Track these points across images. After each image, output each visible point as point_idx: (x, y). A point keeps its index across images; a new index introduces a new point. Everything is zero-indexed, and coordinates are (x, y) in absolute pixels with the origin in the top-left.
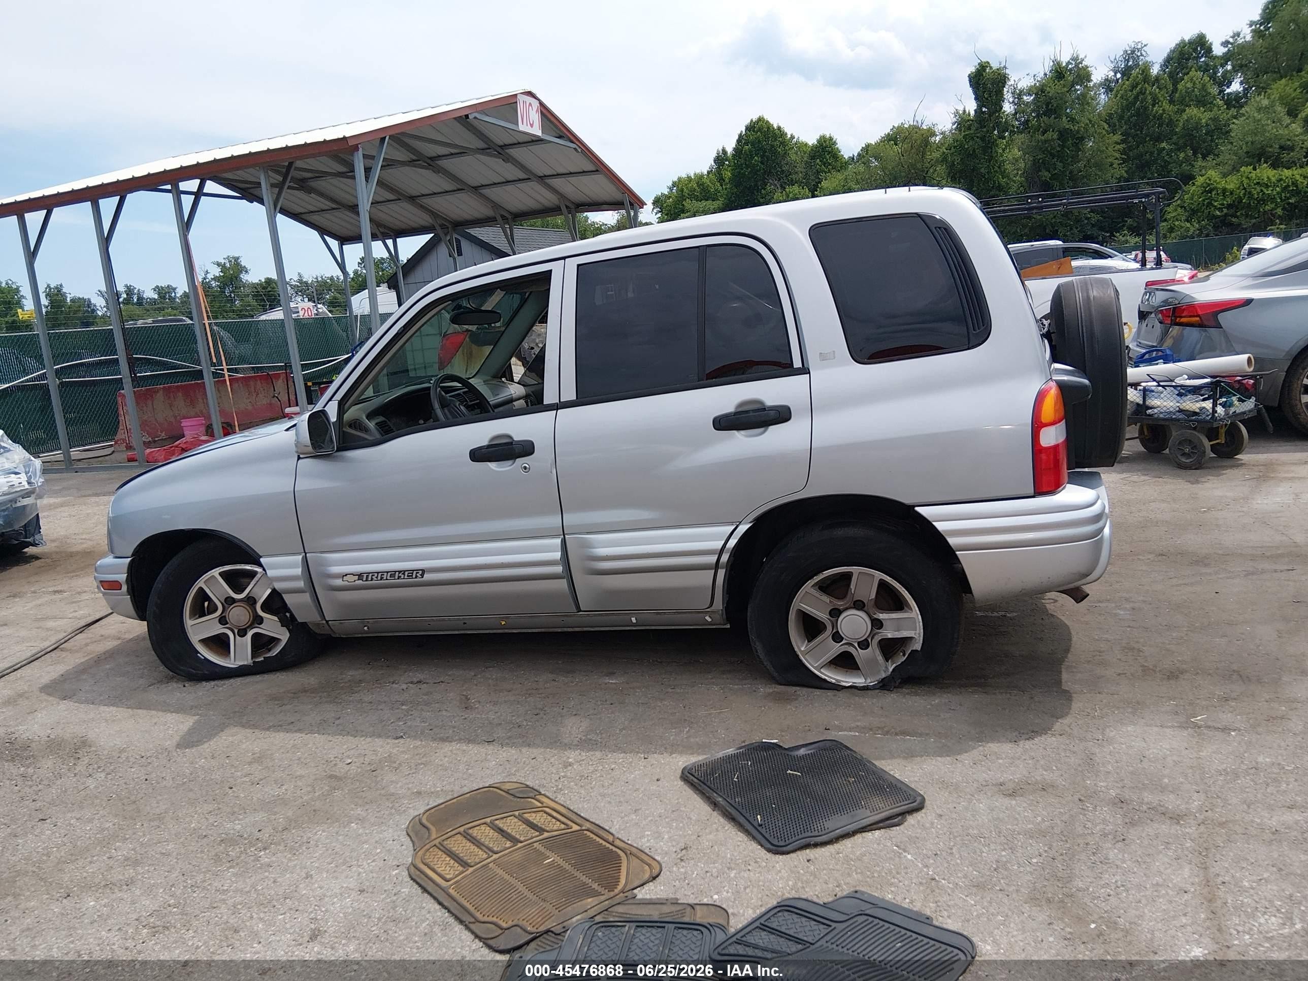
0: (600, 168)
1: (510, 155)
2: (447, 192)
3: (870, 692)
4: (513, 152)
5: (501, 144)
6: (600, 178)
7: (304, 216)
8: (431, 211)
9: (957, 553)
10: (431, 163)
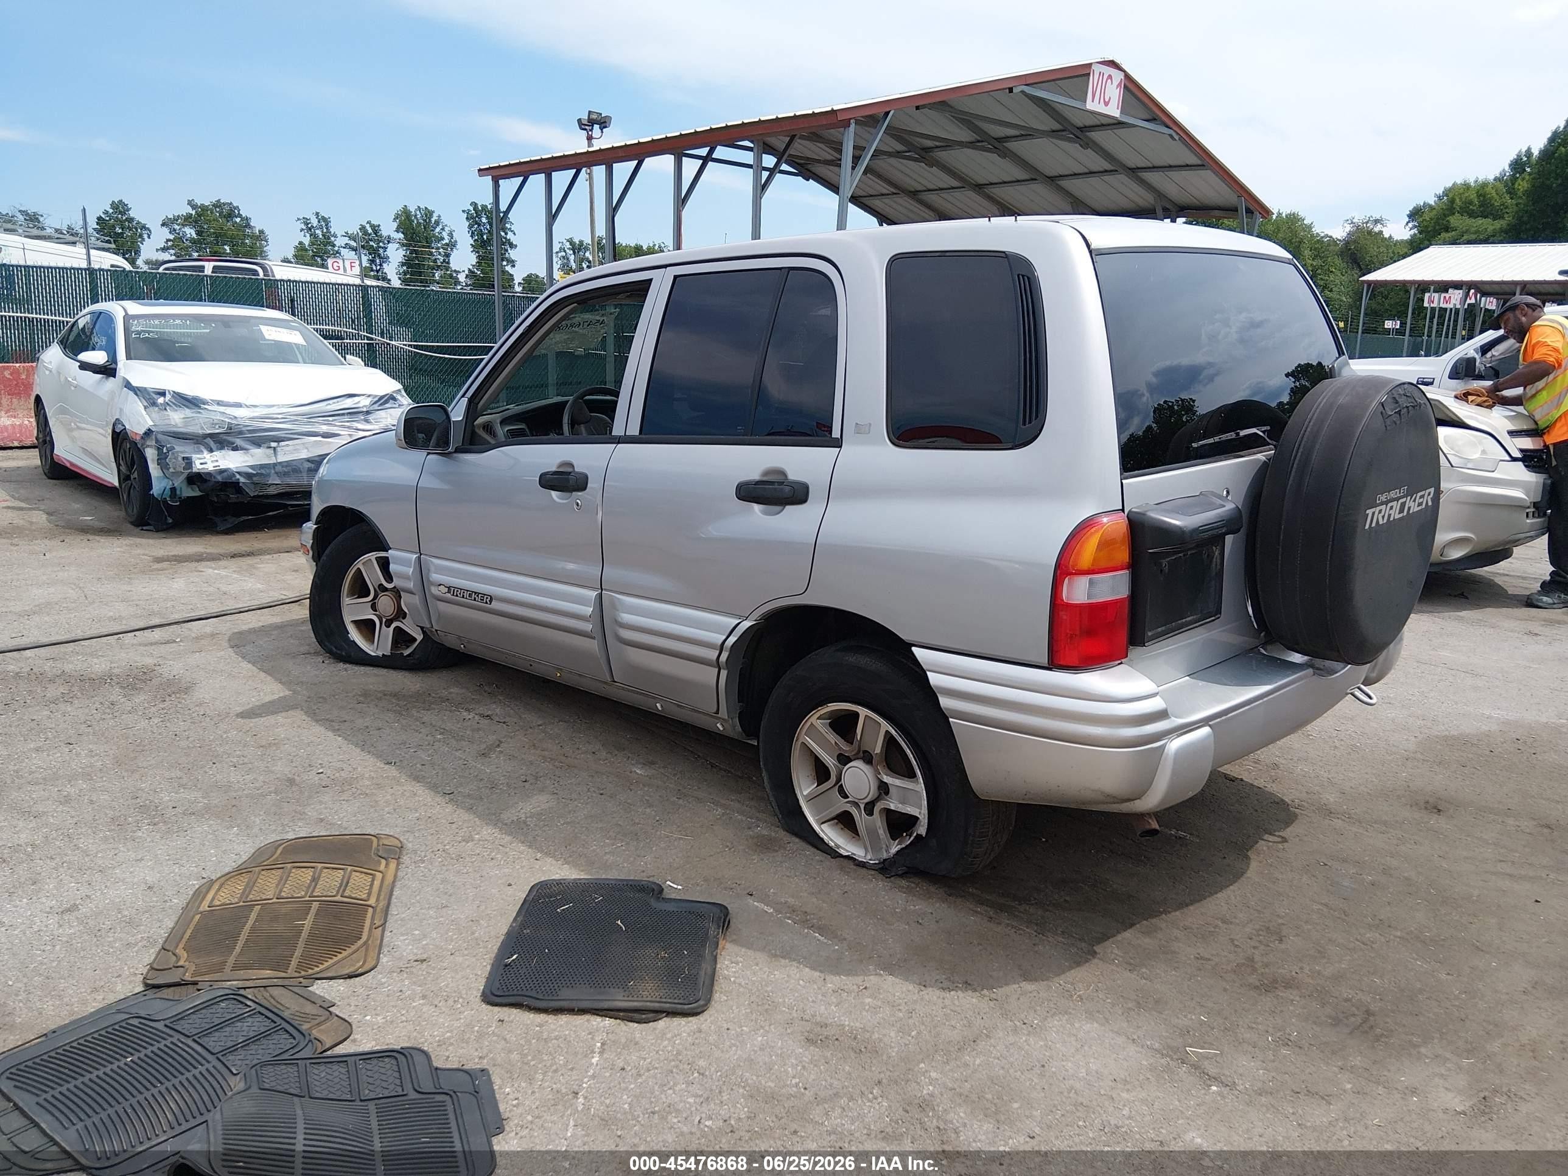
0: (1206, 161)
1: (1090, 139)
2: (1018, 181)
3: (864, 871)
4: (1095, 135)
5: (1080, 125)
6: (1207, 174)
7: (864, 200)
8: (1002, 204)
9: (951, 720)
10: (998, 145)
